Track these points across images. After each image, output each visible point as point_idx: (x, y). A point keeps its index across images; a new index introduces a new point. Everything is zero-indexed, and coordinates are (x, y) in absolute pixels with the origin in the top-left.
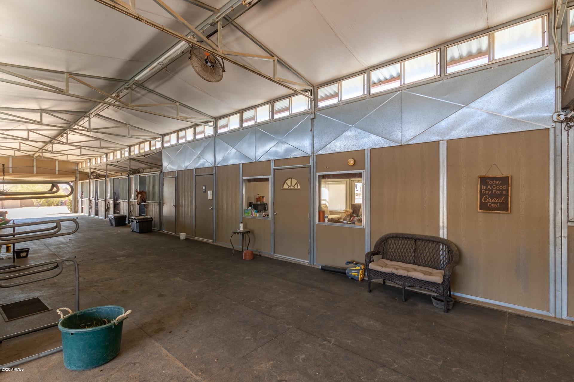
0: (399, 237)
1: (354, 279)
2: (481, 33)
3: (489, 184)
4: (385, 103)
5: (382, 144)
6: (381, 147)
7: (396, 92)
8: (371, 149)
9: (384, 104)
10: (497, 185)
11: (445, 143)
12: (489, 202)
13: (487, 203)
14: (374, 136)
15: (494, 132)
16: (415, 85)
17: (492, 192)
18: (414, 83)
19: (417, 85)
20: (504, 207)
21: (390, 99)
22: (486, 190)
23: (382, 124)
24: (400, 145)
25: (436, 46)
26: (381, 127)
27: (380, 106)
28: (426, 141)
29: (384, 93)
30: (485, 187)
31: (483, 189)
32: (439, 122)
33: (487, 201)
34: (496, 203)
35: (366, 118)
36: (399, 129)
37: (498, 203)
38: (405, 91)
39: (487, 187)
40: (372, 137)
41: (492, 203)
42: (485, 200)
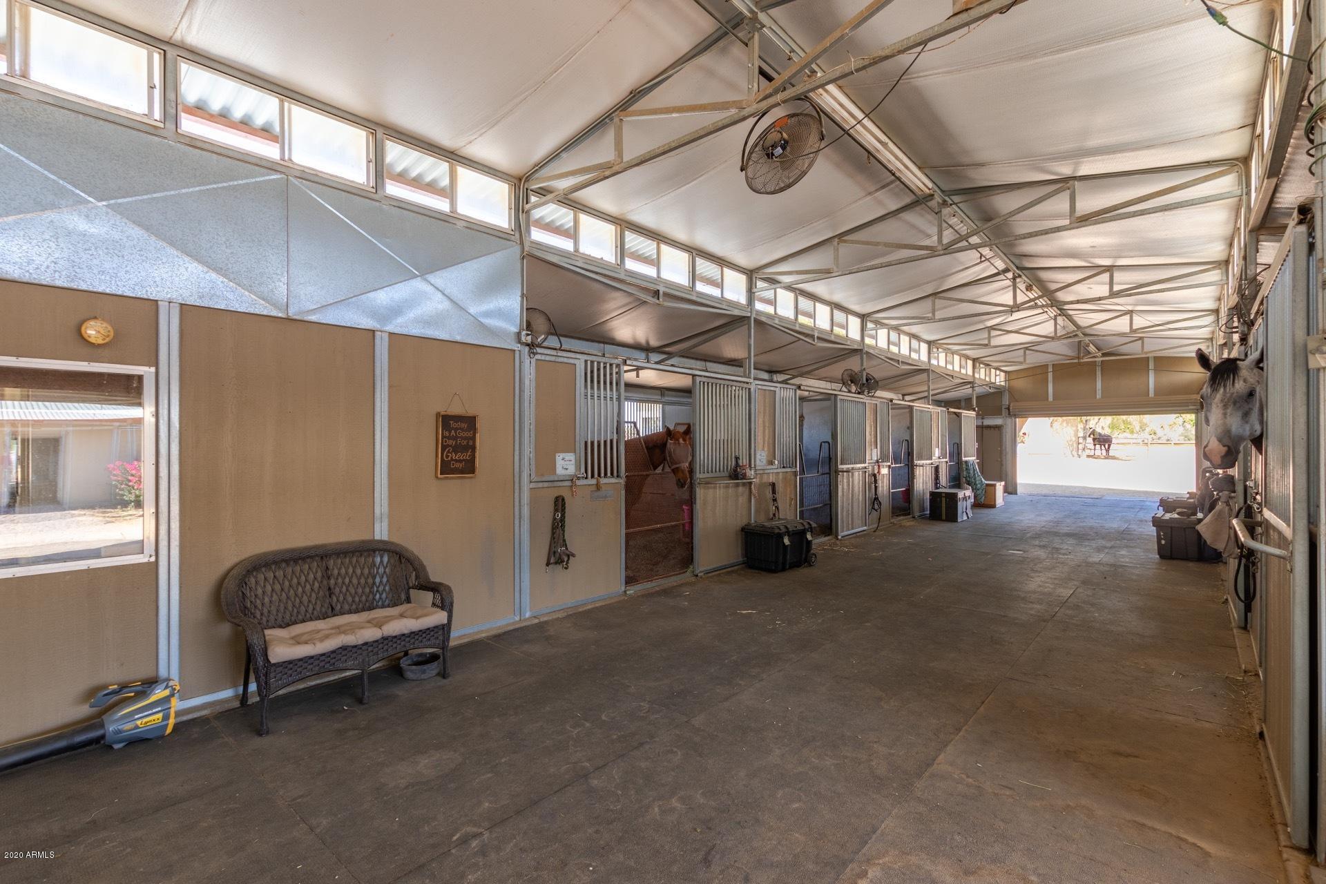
0: (287, 561)
1: (147, 739)
2: (441, 152)
3: (453, 428)
4: (236, 183)
5: (227, 299)
6: (222, 308)
7: (272, 172)
8: (181, 304)
9: (231, 183)
10: (462, 429)
11: (386, 336)
12: (452, 459)
13: (449, 461)
14: (194, 268)
15: (458, 338)
16: (319, 181)
17: (456, 442)
18: (320, 174)
19: (326, 183)
20: (469, 468)
21: (254, 180)
22: (449, 438)
23: (224, 239)
24: (284, 317)
25: (368, 120)
26: (224, 248)
27: (220, 185)
28: (349, 325)
29: (231, 154)
30: (447, 434)
31: (446, 437)
32: (373, 291)
33: (450, 458)
34: (460, 461)
35: (165, 199)
36: (278, 272)
37: (464, 460)
38: (297, 183)
39: (450, 432)
40: (187, 269)
41: (456, 461)
42: (447, 456)
